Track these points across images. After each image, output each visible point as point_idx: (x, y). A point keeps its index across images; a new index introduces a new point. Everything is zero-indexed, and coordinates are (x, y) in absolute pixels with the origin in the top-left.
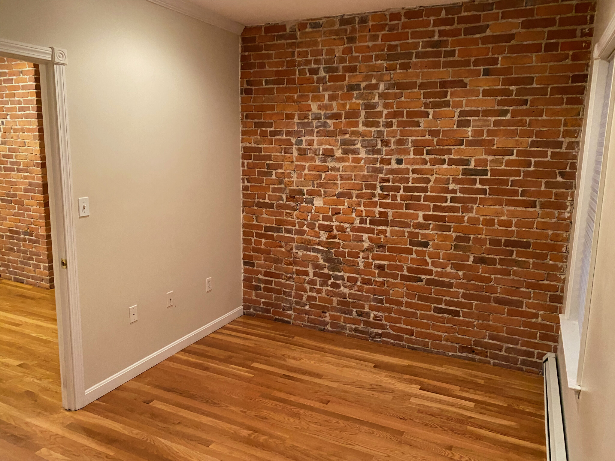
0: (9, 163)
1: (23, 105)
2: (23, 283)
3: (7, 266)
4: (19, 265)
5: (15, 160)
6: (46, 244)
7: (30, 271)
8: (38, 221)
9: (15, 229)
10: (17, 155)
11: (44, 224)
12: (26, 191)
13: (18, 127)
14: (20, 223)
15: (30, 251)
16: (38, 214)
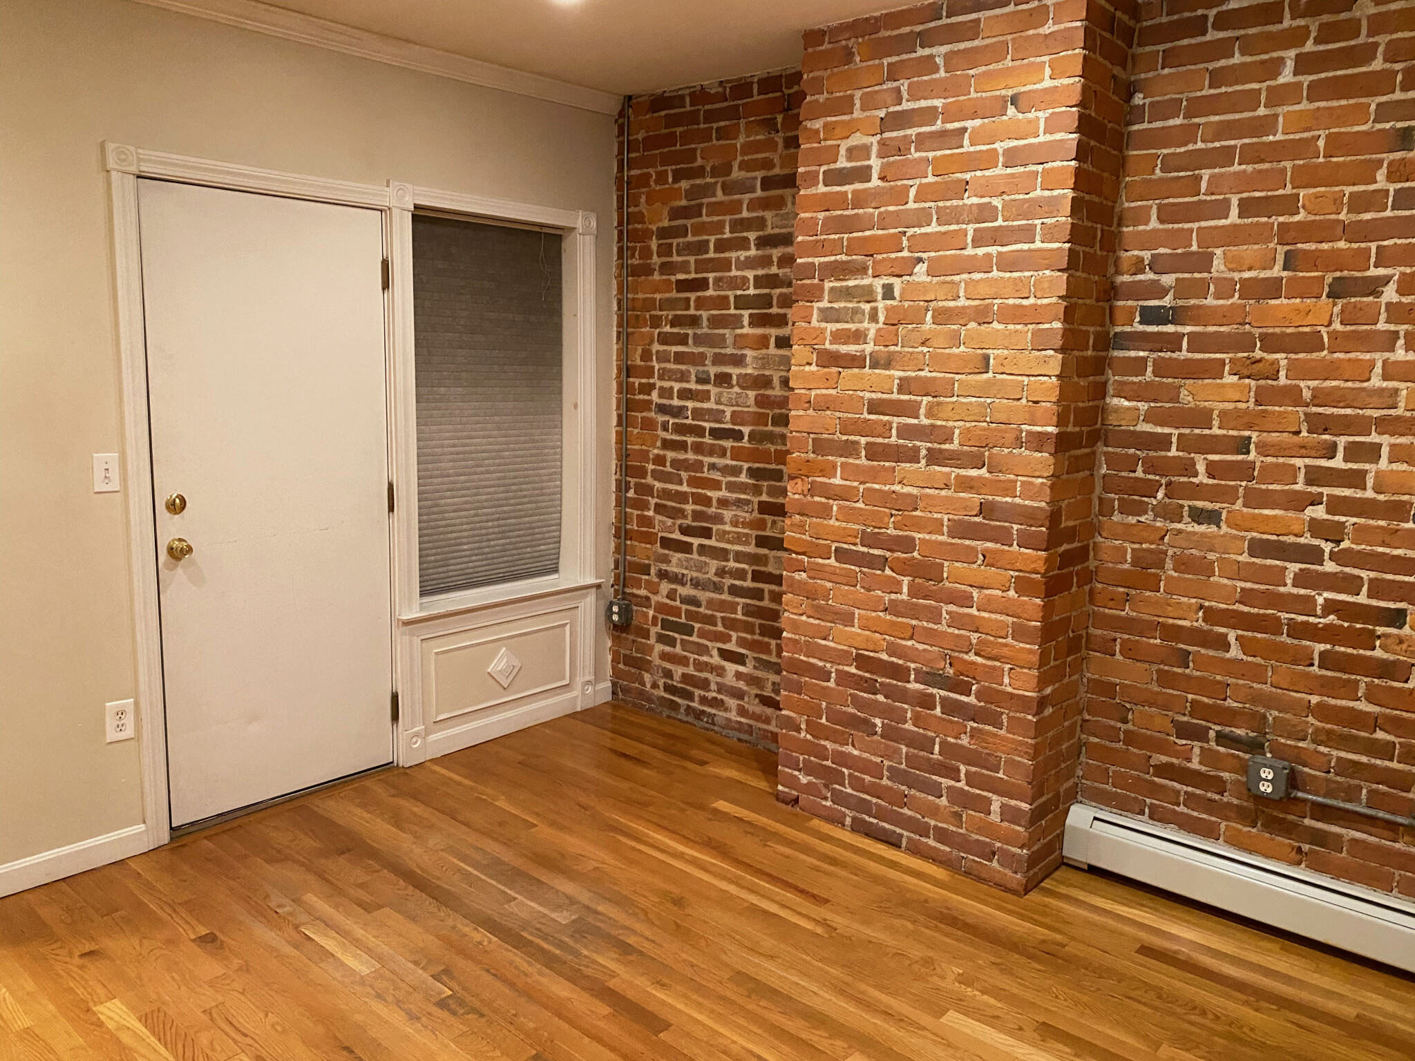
0: (894, 432)
1: (1000, 222)
2: (897, 846)
3: (831, 777)
4: (885, 782)
5: (926, 421)
6: (1032, 733)
7: (934, 811)
8: (1005, 645)
9: (884, 656)
10: (939, 404)
11: (1035, 659)
12: (961, 530)
13: (962, 302)
14: (911, 638)
15: (943, 744)
16: (1010, 619)
